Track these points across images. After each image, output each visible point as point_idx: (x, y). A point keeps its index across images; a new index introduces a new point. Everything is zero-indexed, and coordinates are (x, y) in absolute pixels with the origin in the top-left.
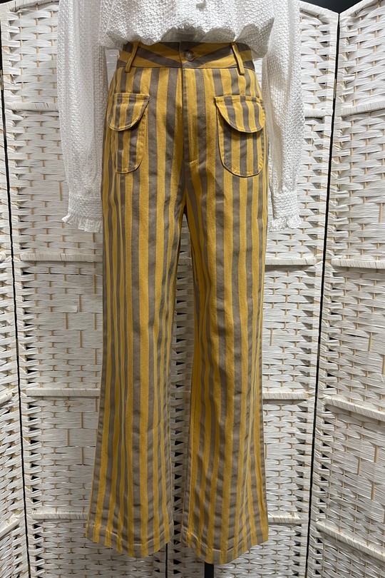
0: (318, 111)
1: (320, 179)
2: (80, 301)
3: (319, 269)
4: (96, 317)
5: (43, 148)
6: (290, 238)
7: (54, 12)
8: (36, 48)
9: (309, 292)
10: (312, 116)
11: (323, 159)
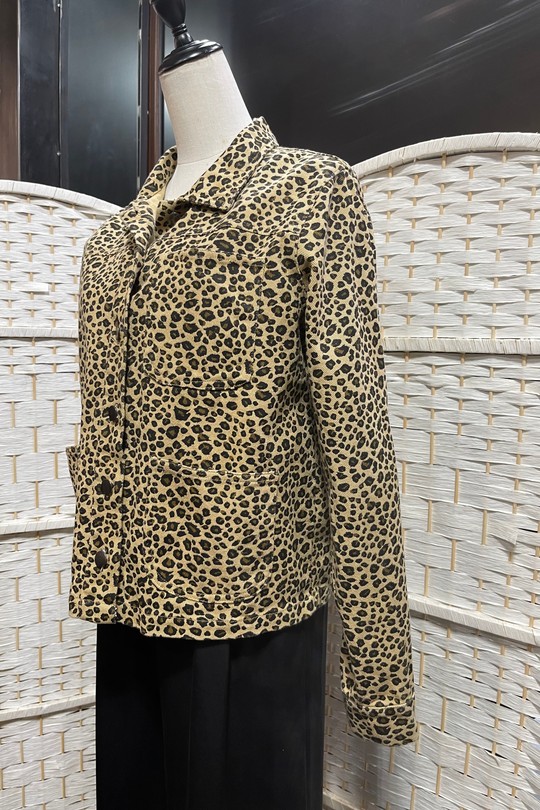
6: (507, 583)
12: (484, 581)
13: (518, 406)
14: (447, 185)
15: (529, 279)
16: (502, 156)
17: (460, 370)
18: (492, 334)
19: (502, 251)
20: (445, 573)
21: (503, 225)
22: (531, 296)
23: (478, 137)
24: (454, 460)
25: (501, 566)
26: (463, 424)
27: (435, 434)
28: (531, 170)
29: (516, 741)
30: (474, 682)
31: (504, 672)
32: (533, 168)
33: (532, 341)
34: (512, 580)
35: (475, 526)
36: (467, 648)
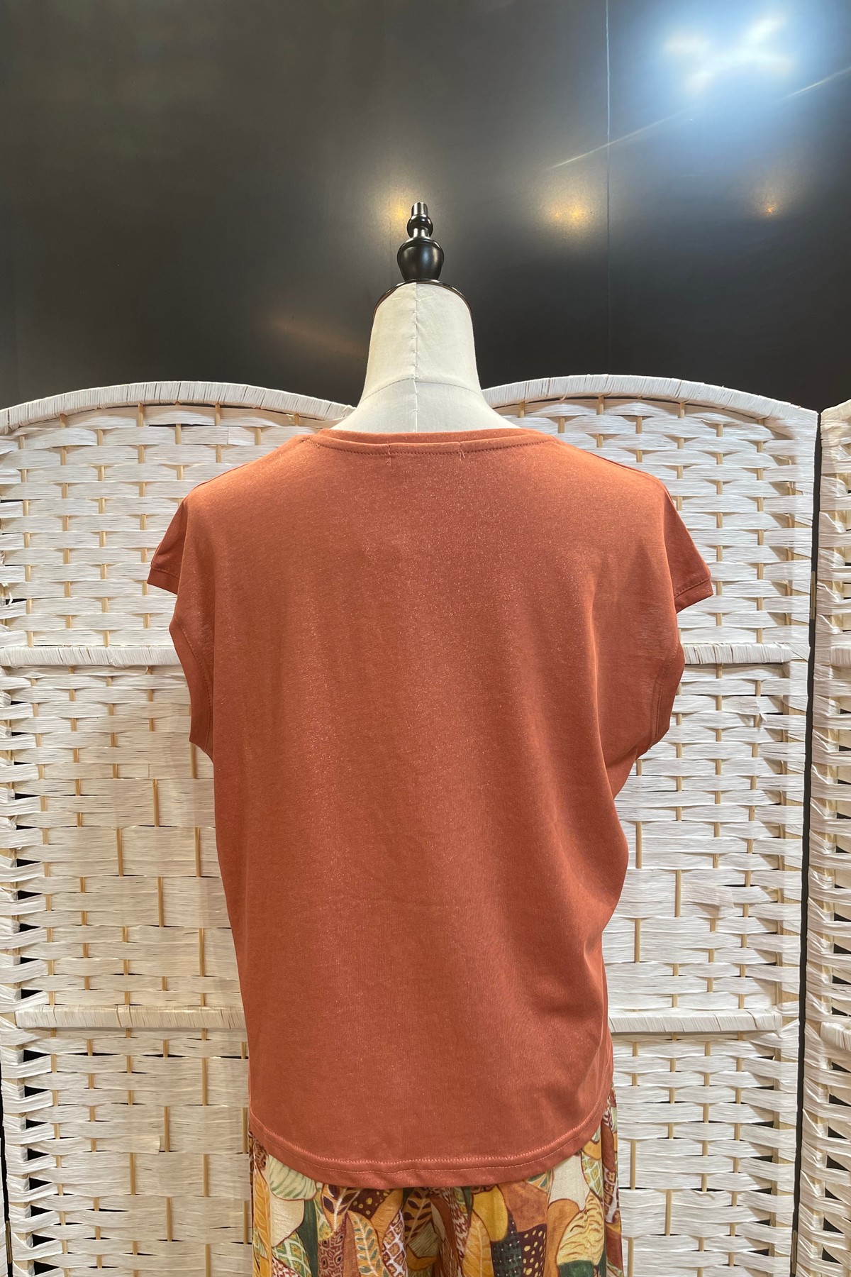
0: (772, 649)
1: (783, 815)
2: (168, 1122)
3: (789, 1040)
4: (207, 1163)
5: (75, 751)
6: (710, 960)
7: (104, 431)
8: (60, 517)
9: (766, 1099)
10: (759, 661)
11: (790, 767)
12: (681, 965)
13: (716, 730)
14: (606, 437)
15: (722, 568)
16: (680, 409)
20: (628, 967)
21: (685, 498)
22: (725, 589)
23: (653, 381)
24: (634, 810)
25: (706, 940)
28: (715, 431)
29: (731, 1162)
30: (673, 1104)
31: (711, 1077)
32: (717, 429)
33: (733, 646)
34: (716, 955)
35: (666, 894)
36: (661, 1061)
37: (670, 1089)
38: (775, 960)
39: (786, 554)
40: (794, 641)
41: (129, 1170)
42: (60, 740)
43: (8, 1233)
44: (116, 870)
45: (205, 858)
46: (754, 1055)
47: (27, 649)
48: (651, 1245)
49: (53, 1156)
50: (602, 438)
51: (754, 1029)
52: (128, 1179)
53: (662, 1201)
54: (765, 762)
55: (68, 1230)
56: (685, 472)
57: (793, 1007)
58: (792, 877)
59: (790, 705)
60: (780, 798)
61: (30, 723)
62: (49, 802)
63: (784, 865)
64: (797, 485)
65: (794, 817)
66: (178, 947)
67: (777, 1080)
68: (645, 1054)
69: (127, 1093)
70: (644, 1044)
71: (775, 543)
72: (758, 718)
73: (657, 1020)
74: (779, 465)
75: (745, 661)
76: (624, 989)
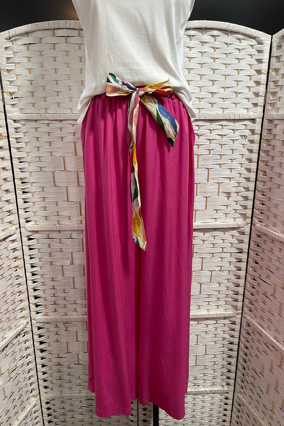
0: (252, 114)
1: (251, 166)
2: (72, 257)
3: (247, 229)
5: (38, 147)
6: (227, 208)
8: (28, 69)
9: (240, 246)
10: (247, 118)
11: (254, 151)
12: (219, 210)
13: (233, 140)
14: (205, 43)
15: (239, 88)
16: (229, 33)
17: (211, 127)
18: (223, 111)
19: (228, 75)
20: (203, 211)
21: (228, 64)
22: (239, 95)
23: (221, 23)
24: (208, 165)
25: (226, 203)
26: (211, 150)
27: (200, 155)
28: (239, 41)
29: (229, 263)
30: (214, 248)
31: (225, 240)
32: (240, 41)
33: (240, 113)
34: (229, 207)
35: (215, 190)
36: (211, 236)
37: (213, 244)
38: (245, 207)
39: (258, 83)
40: (258, 112)
41: (61, 270)
42: (33, 144)
43: (27, 288)
44: (53, 185)
45: (80, 181)
46: (237, 234)
47: (20, 114)
48: (206, 285)
49: (39, 267)
50: (203, 43)
51: (238, 227)
52: (61, 272)
53: (210, 274)
54: (247, 150)
55: (44, 287)
56: (229, 56)
57: (249, 220)
58: (251, 184)
59: (256, 132)
60: (250, 160)
61: (23, 139)
62: (30, 164)
63: (250, 180)
64: (263, 60)
65: (253, 166)
66: (73, 207)
67: (243, 241)
68: (207, 235)
69: (60, 249)
70: (207, 232)
71: (255, 80)
72: (246, 136)
73: (211, 225)
74: (259, 53)
75: (243, 118)
76: (202, 217)
